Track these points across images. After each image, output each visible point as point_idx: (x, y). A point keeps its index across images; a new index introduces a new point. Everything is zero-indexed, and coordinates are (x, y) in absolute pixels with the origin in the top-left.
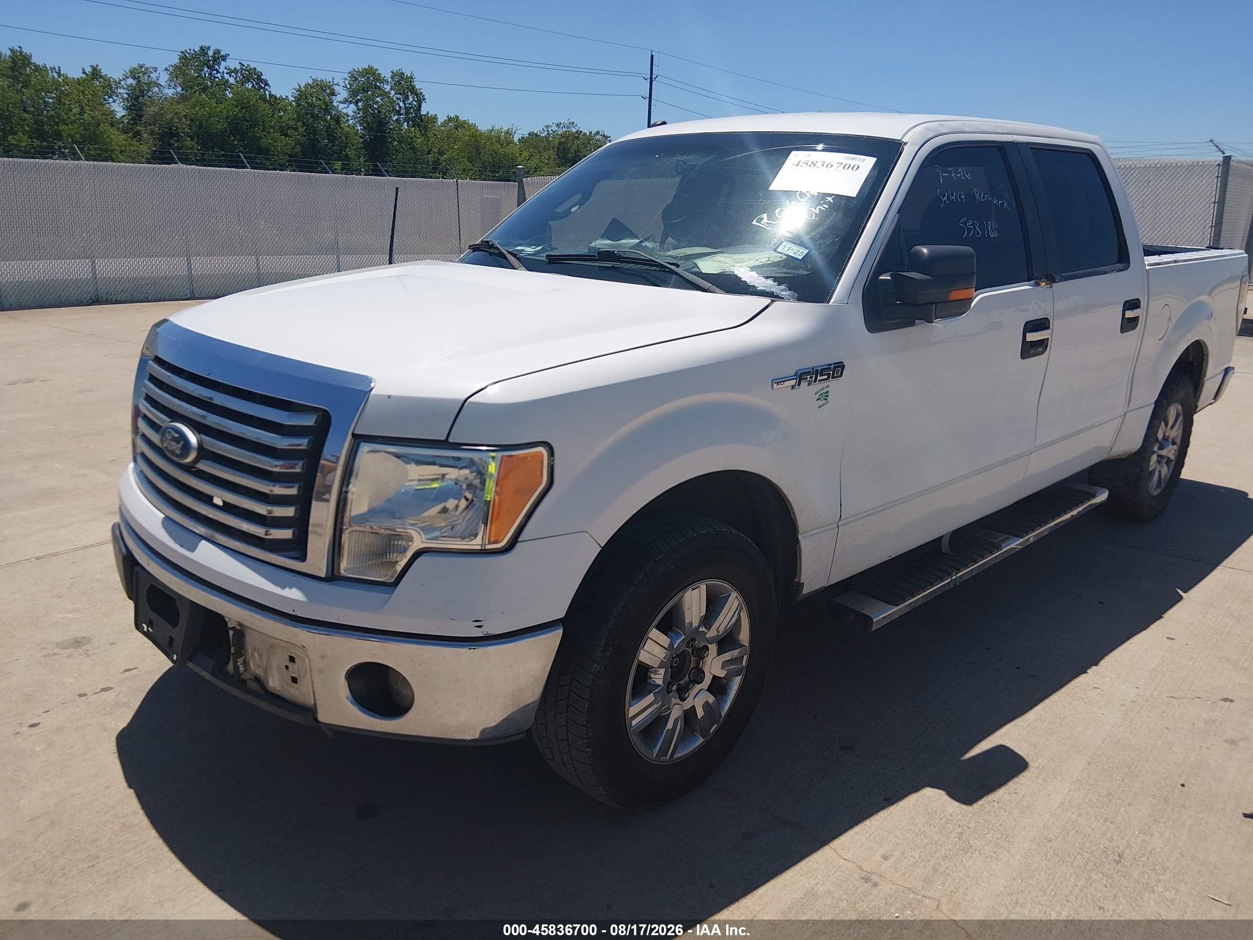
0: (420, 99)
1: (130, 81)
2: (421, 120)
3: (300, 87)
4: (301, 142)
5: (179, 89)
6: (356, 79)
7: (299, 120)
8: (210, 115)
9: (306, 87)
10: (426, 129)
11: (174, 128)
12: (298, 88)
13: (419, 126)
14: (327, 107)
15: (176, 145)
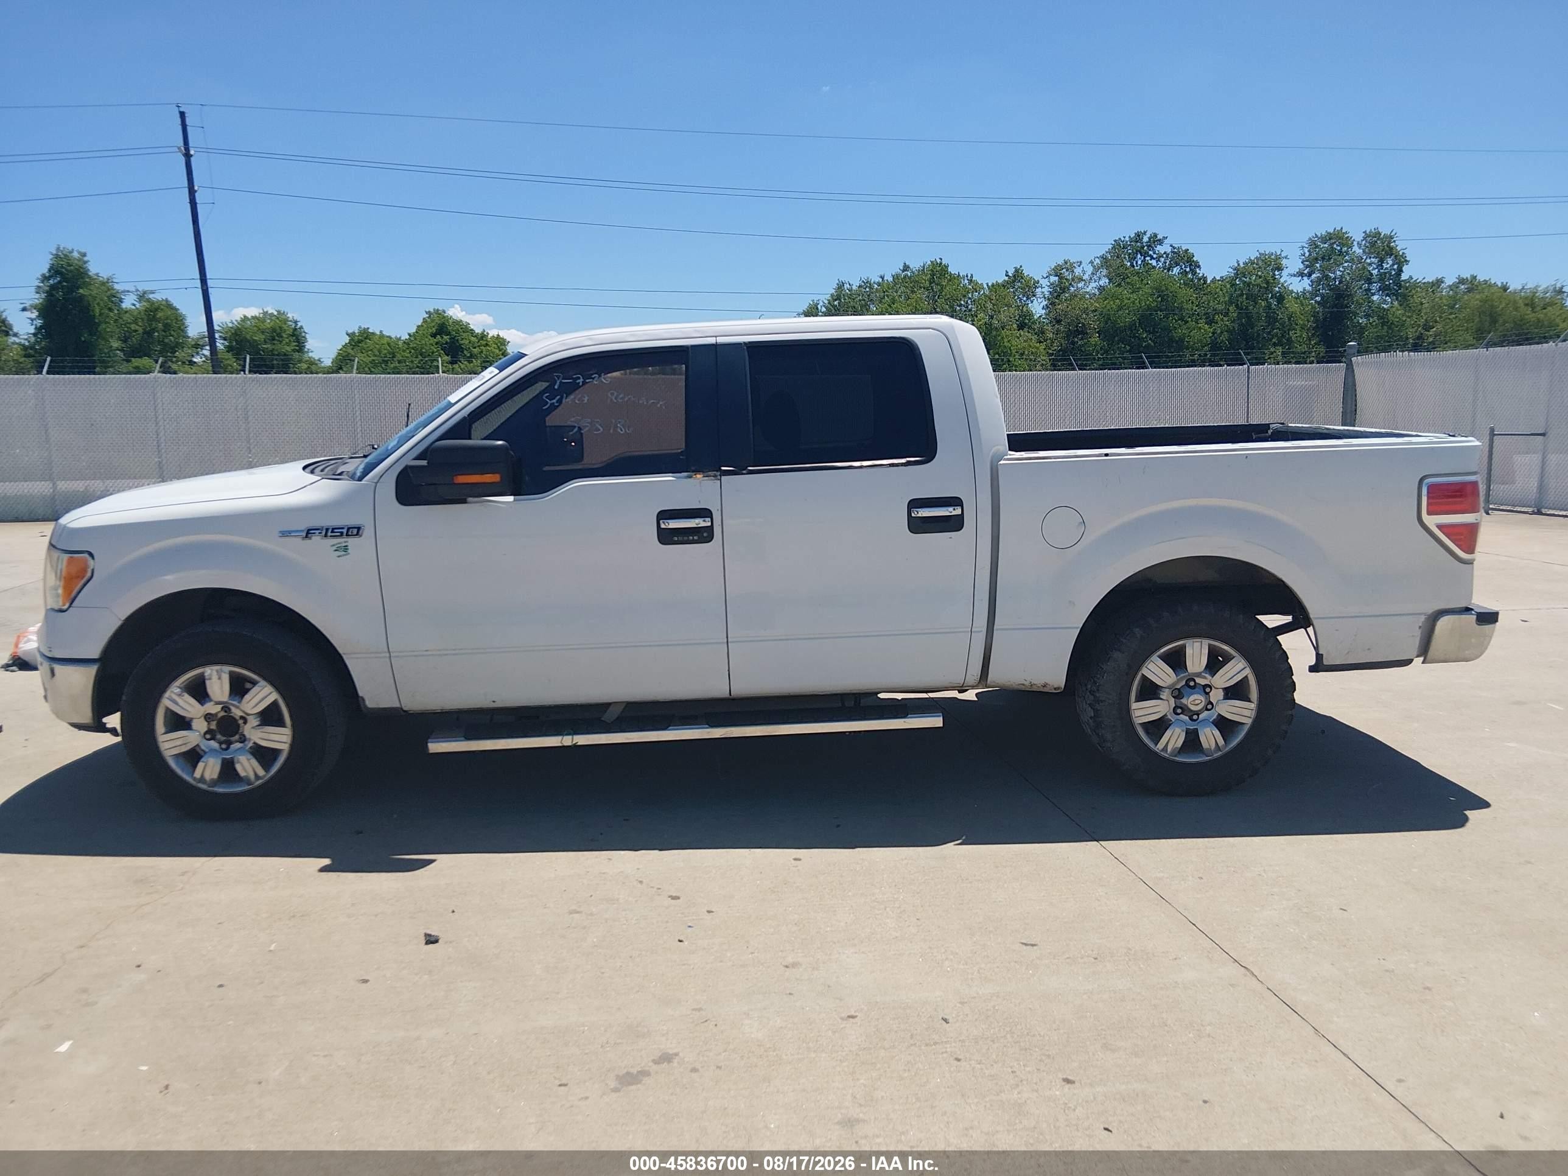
0: (1401, 261)
1: (1054, 279)
2: (1400, 287)
3: (1239, 265)
4: (1229, 329)
5: (1104, 281)
6: (1317, 247)
7: (1231, 303)
8: (1120, 308)
9: (1245, 264)
10: (1405, 296)
11: (1080, 325)
12: (1236, 265)
13: (1396, 295)
14: (1269, 283)
15: (1080, 343)
